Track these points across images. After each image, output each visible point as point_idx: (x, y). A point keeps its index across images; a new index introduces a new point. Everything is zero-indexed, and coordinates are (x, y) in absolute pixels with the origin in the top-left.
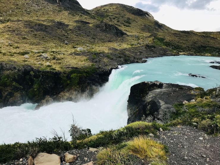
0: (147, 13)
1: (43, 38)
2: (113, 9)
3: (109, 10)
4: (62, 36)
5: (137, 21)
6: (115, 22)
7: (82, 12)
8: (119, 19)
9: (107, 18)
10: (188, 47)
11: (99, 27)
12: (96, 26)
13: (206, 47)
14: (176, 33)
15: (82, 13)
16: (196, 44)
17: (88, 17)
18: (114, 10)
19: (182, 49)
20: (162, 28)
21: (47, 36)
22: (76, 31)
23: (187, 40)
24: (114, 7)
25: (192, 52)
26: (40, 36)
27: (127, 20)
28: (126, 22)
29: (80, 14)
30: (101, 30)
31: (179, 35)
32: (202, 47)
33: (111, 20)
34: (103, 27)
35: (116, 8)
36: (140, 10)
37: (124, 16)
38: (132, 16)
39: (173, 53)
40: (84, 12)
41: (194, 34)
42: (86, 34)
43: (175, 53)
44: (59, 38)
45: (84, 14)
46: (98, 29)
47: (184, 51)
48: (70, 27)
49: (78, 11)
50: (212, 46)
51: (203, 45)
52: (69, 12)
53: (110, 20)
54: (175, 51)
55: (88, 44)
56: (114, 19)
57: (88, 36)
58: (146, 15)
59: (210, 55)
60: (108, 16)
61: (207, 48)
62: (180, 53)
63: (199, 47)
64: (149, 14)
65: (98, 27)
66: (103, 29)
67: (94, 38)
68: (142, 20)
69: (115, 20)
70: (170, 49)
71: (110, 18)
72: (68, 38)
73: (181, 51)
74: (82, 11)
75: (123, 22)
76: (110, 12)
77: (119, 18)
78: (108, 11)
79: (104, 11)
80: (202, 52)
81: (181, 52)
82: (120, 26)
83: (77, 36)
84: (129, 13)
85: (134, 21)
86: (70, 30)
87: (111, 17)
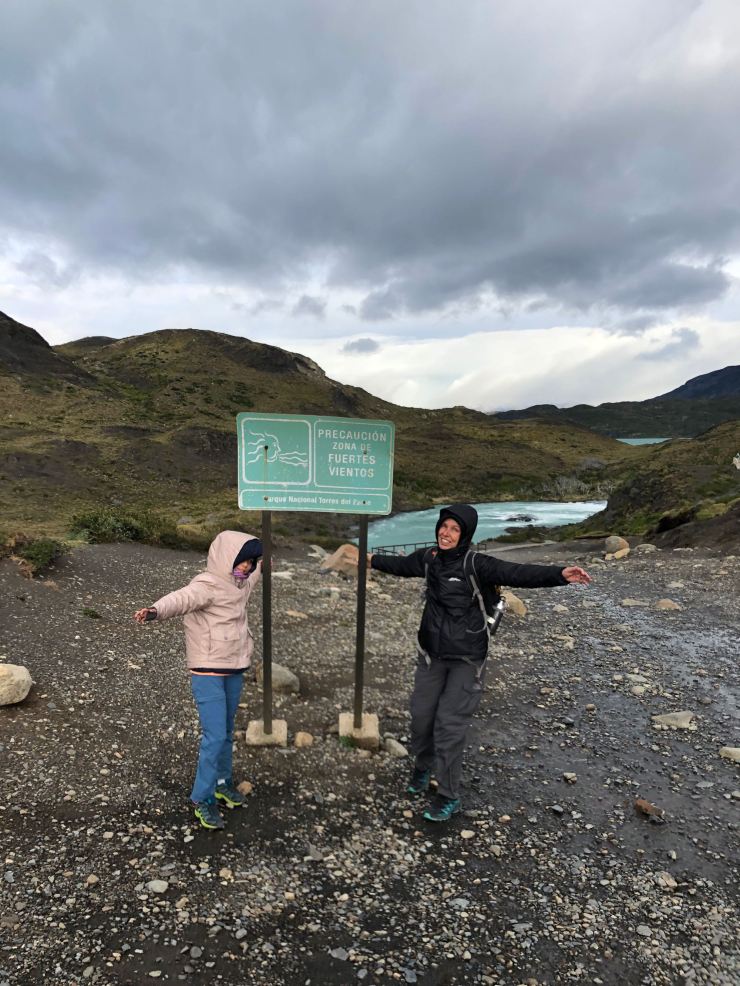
0: (300, 360)
1: (46, 496)
2: (177, 352)
3: (162, 355)
4: (96, 486)
5: (271, 391)
6: (197, 402)
7: (71, 375)
8: (209, 392)
9: (165, 391)
10: (453, 480)
11: (192, 444)
12: (182, 443)
13: (499, 477)
14: (414, 442)
15: (69, 380)
16: (472, 471)
17: (97, 393)
18: (181, 355)
19: (438, 489)
20: (360, 409)
21: (55, 490)
22: (131, 465)
23: (448, 461)
24: (179, 345)
25: (466, 492)
26: (33, 490)
27: (237, 394)
28: (234, 399)
29: (65, 386)
30: (198, 453)
31: (425, 446)
32: (492, 476)
33: (182, 399)
34: (204, 442)
35: (187, 349)
36: (273, 349)
37: (222, 378)
38: (249, 376)
39: (418, 503)
40: (76, 374)
41: (465, 438)
42: (160, 470)
43: (422, 501)
44: (91, 491)
45: (76, 382)
46: (189, 450)
47: (444, 494)
48: (107, 454)
49: (54, 374)
50: (514, 471)
51: (492, 471)
52: (20, 378)
53: (177, 397)
54: (421, 496)
55: (180, 499)
56: (190, 391)
57: (169, 475)
58: (298, 366)
59: (511, 497)
60: (164, 382)
61: (504, 479)
62: (434, 499)
63: (483, 479)
64: (306, 361)
65: (186, 444)
66: (203, 447)
67: (188, 482)
68: (285, 385)
69: (197, 395)
70: (408, 491)
71: (174, 389)
72: (113, 488)
73: (438, 492)
74: (66, 372)
75: (227, 402)
76: (169, 365)
77: (207, 388)
78: (158, 362)
79: (141, 361)
80: (491, 491)
81: (436, 496)
82: (218, 417)
83: (138, 479)
84: (237, 363)
85: (262, 392)
86: (113, 462)
87: (177, 385)
